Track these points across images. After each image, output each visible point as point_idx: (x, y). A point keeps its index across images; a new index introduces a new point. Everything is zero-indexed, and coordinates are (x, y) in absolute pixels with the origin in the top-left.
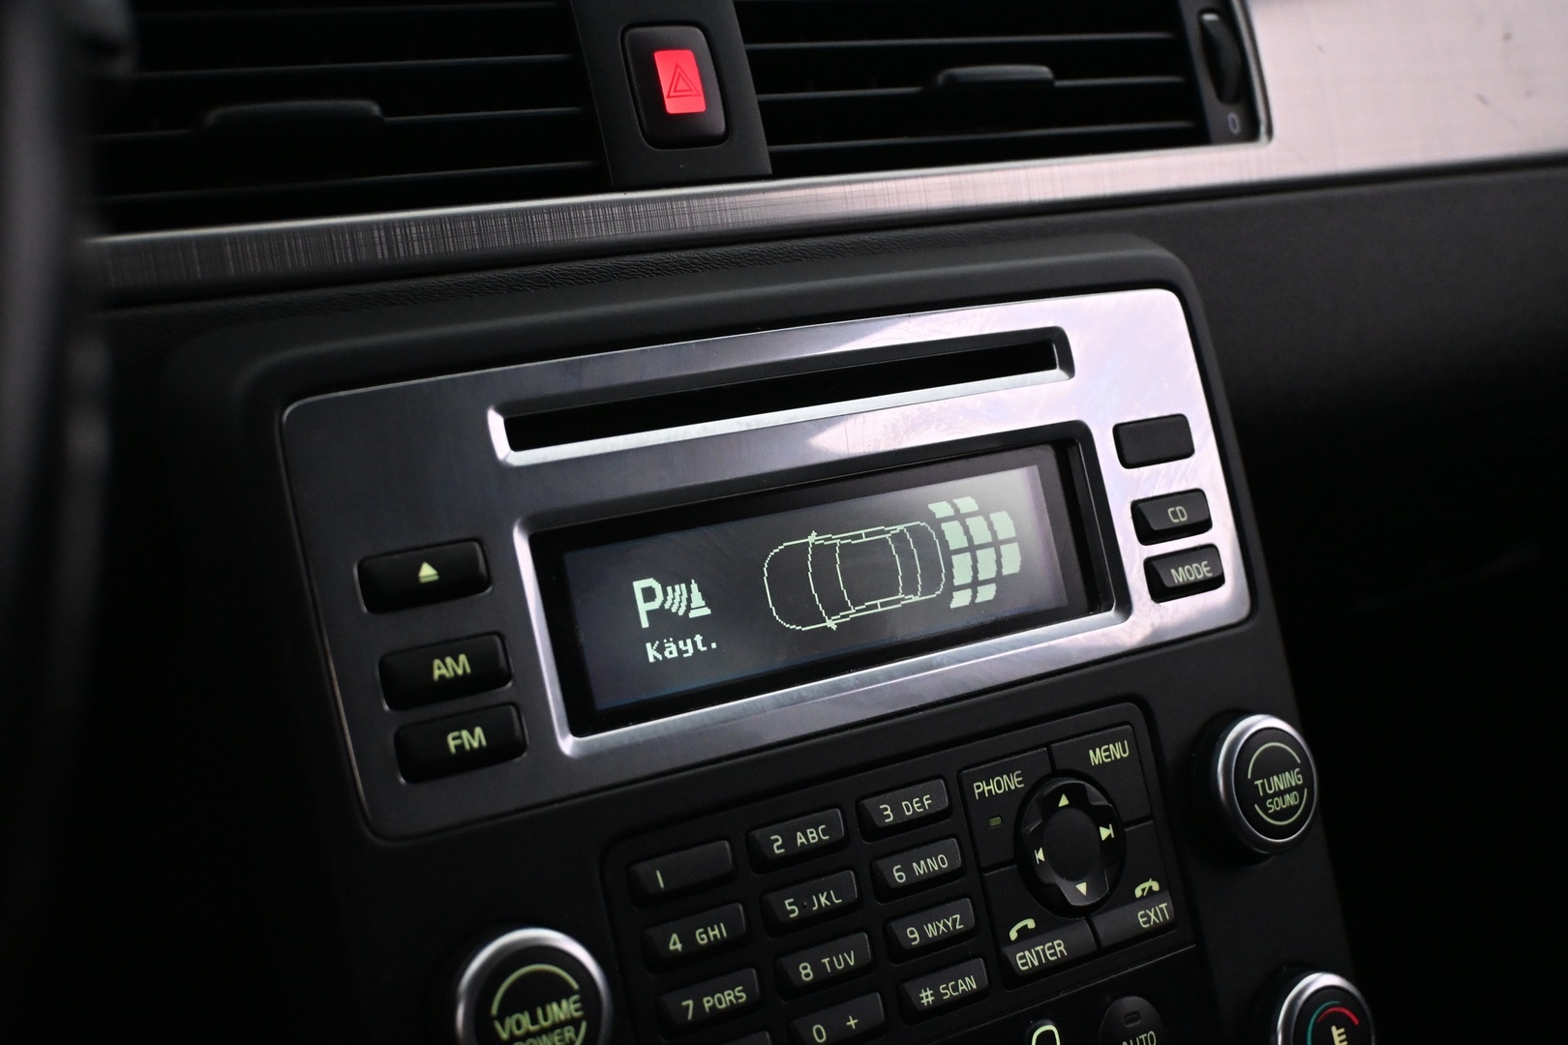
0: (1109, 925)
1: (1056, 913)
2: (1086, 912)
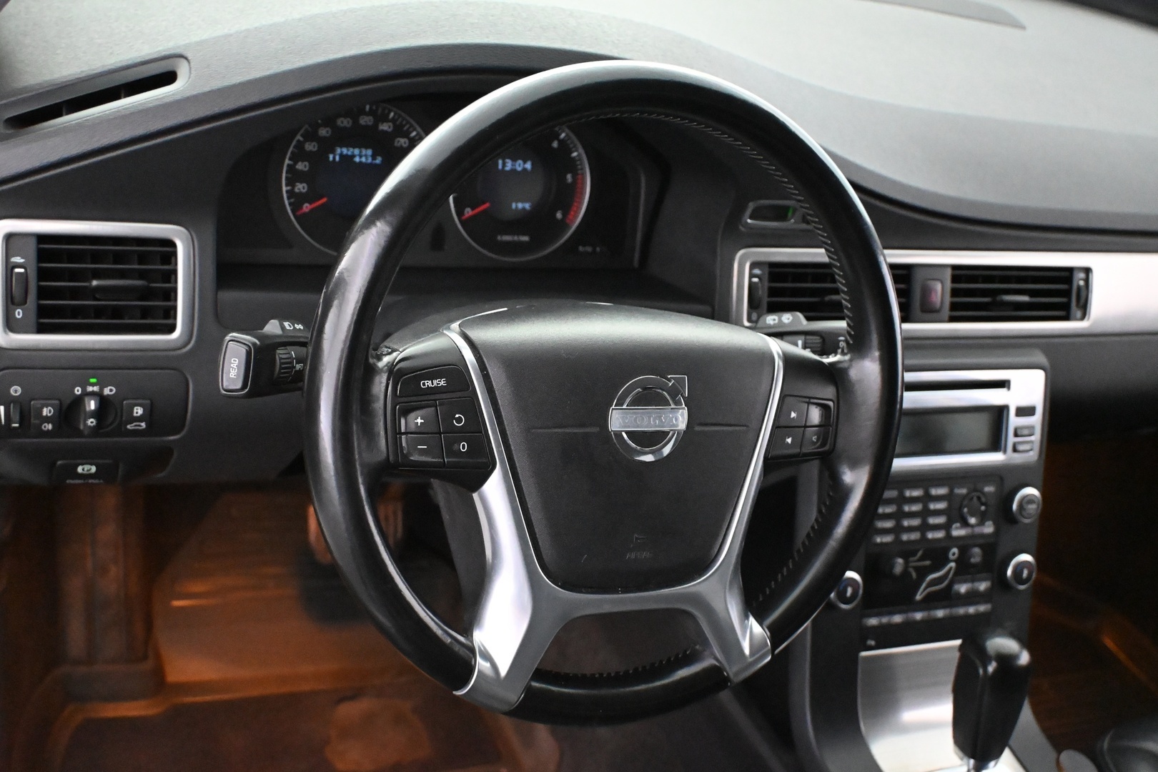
0: (978, 530)
1: (965, 524)
2: (972, 526)
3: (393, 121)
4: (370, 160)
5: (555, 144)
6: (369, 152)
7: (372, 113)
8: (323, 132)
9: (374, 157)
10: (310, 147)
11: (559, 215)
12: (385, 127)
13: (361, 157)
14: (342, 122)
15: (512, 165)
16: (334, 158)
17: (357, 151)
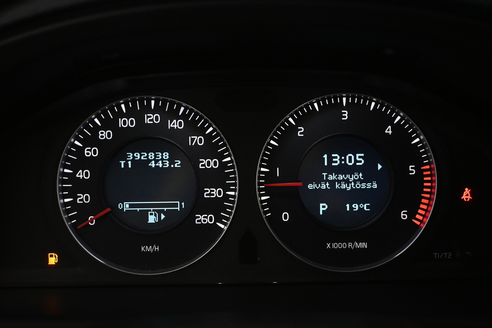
3: (184, 117)
4: (167, 164)
5: (389, 130)
6: (166, 155)
7: (157, 109)
8: (103, 135)
9: (171, 161)
10: (90, 152)
11: (404, 215)
12: (174, 124)
13: (157, 161)
14: (125, 122)
15: (341, 160)
16: (126, 164)
17: (151, 156)
